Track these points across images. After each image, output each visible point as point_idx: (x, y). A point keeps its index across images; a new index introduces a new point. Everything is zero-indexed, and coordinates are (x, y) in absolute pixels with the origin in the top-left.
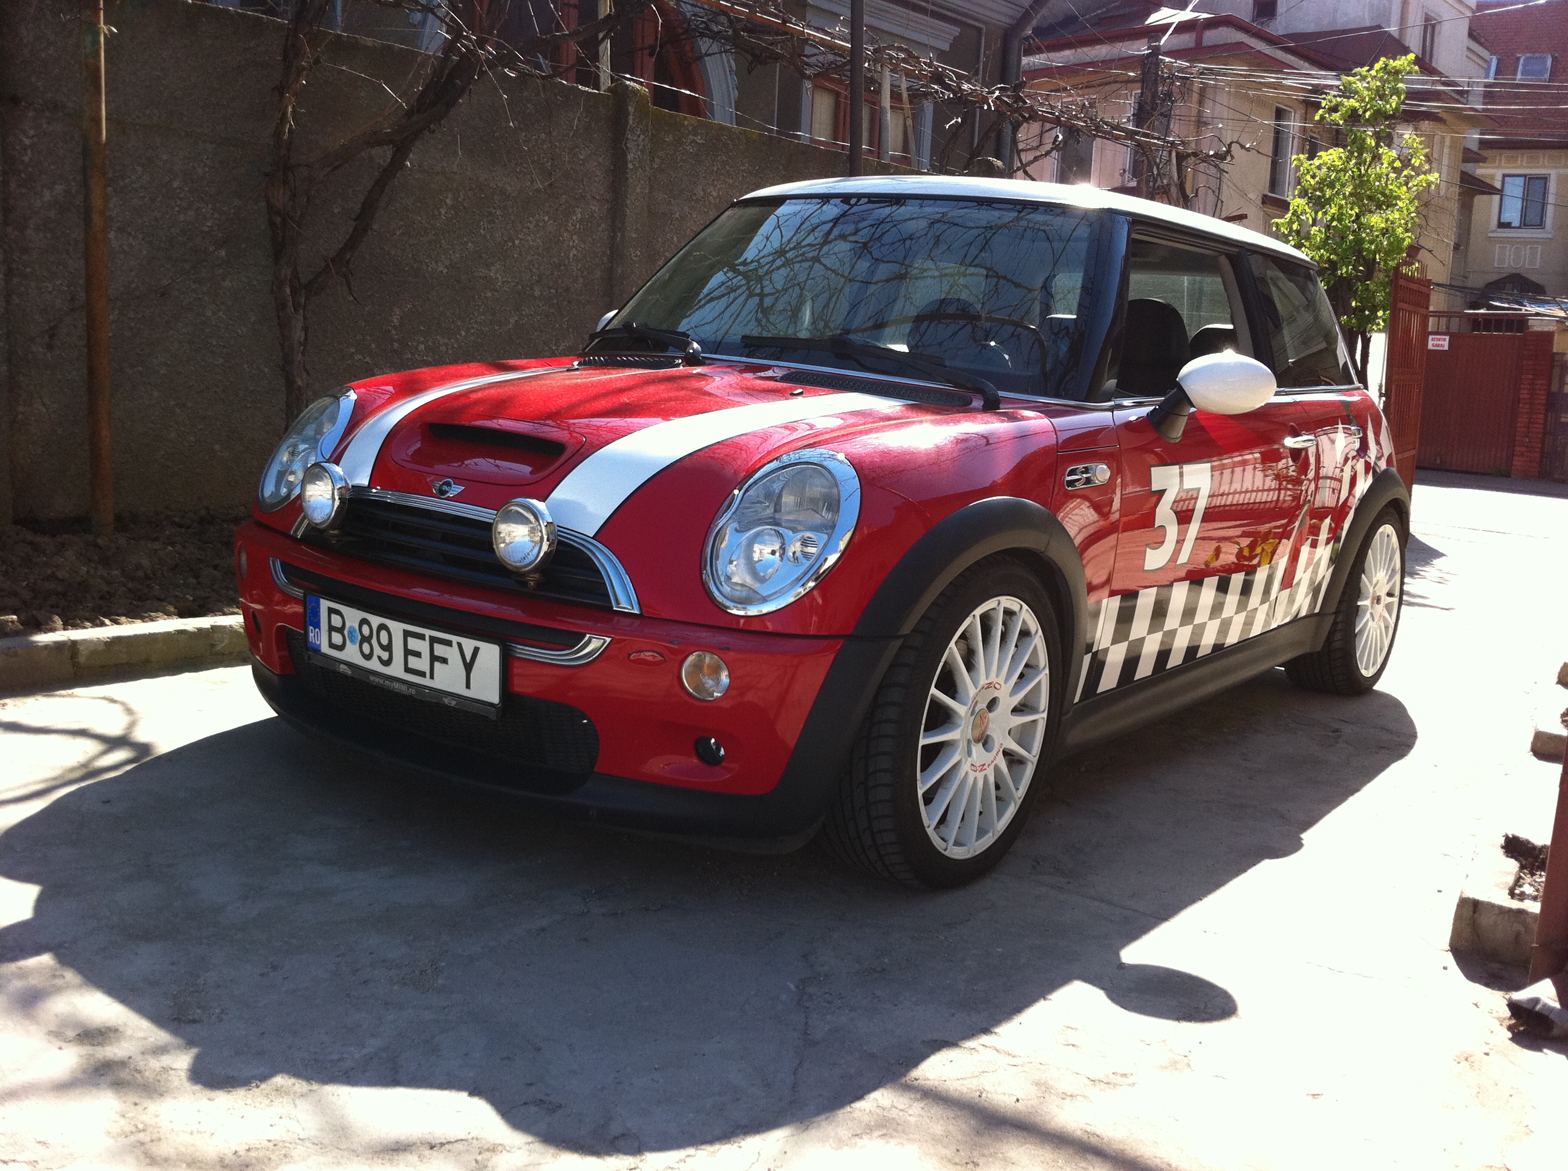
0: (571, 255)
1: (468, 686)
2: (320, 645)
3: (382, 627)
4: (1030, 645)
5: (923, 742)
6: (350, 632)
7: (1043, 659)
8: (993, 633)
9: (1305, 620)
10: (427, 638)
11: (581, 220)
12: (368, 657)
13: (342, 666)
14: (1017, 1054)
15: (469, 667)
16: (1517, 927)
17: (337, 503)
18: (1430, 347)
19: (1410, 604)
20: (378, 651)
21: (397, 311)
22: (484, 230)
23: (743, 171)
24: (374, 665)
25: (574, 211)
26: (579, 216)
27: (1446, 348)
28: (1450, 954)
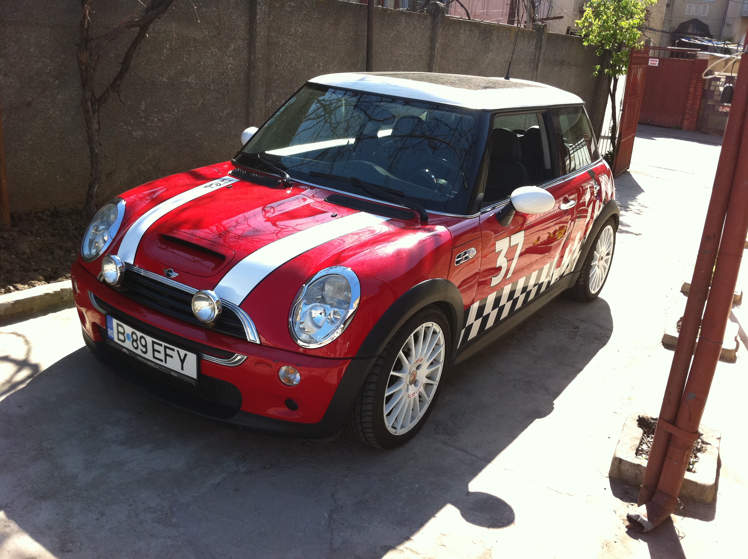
0: (229, 67)
1: (182, 369)
2: (113, 337)
3: (142, 337)
4: (437, 337)
5: (386, 395)
6: (127, 336)
7: (442, 342)
8: (419, 339)
9: (568, 276)
10: (163, 346)
11: (234, 49)
12: (137, 348)
13: (124, 349)
14: (419, 553)
15: (182, 361)
16: (637, 471)
17: (119, 274)
18: (649, 64)
19: (622, 232)
20: (140, 347)
21: (143, 103)
22: (185, 59)
23: (315, 18)
24: (138, 352)
25: (230, 46)
26: (233, 48)
27: (657, 65)
28: (608, 478)
